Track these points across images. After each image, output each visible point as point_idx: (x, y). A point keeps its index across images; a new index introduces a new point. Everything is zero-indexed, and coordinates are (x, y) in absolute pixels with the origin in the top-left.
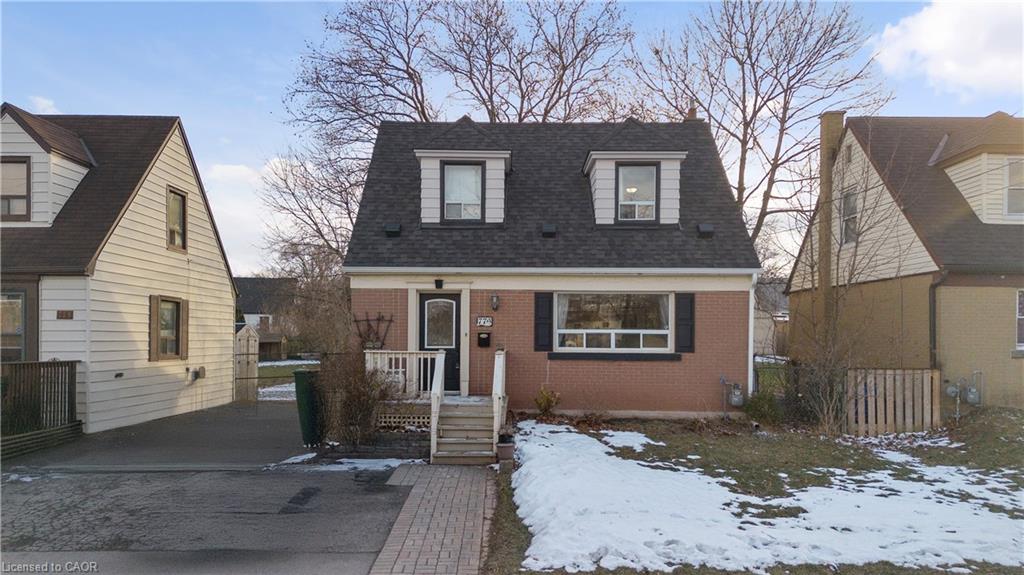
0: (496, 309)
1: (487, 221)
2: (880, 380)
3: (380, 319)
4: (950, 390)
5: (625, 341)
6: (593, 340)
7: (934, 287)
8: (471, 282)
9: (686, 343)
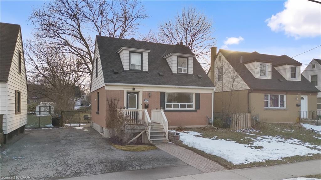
0: (149, 97)
1: (143, 70)
3: (115, 100)
4: (253, 118)
5: (182, 106)
7: (249, 93)
8: (142, 89)
9: (198, 107)
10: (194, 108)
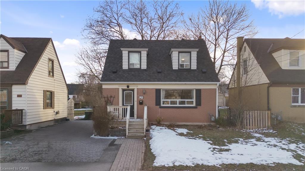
0: (144, 94)
1: (142, 68)
2: (253, 113)
3: (111, 97)
4: (273, 116)
5: (181, 103)
6: (172, 103)
7: (268, 87)
8: (137, 86)
9: (199, 103)
10: (194, 105)
